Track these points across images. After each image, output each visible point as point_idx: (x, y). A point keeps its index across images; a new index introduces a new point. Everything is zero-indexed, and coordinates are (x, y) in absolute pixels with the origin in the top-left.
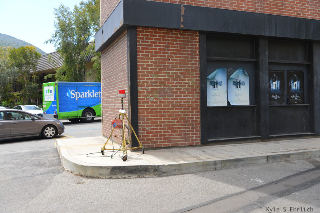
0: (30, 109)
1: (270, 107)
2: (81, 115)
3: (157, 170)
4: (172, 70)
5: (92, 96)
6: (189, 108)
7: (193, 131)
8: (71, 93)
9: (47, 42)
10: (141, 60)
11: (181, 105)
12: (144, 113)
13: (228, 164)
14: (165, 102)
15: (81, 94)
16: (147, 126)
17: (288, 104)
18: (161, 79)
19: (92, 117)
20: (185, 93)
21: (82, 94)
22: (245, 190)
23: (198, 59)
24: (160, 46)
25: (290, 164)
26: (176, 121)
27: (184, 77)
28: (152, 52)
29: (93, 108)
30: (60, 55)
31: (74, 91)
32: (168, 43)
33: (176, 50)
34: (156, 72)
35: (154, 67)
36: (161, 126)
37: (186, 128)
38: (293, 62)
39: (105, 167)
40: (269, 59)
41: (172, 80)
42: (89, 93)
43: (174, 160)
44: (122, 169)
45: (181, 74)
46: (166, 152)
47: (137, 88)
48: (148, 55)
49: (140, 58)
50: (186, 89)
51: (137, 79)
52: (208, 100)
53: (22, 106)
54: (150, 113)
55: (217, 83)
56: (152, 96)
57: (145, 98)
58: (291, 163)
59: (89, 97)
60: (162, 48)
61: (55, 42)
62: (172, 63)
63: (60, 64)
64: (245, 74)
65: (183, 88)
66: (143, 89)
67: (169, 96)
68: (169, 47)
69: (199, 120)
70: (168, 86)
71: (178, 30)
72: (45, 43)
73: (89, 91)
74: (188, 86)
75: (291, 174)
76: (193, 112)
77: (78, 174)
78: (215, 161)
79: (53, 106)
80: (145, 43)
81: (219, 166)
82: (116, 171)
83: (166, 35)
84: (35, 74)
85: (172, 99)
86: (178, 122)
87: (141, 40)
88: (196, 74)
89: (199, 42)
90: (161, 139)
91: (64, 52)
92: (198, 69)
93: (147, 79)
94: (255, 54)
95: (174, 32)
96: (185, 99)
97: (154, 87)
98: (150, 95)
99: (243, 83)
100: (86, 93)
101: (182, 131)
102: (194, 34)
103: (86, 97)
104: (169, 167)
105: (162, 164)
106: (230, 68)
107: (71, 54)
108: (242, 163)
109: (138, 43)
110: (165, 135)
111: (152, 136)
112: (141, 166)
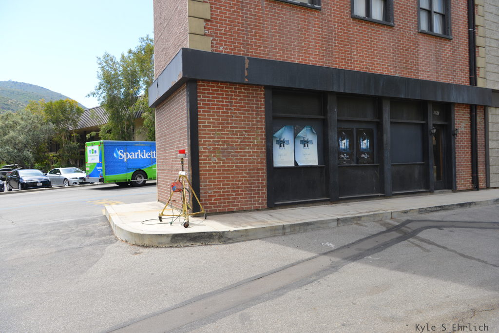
0: (70, 172)
1: (339, 167)
2: (130, 178)
3: (222, 237)
4: (236, 127)
5: (143, 156)
6: (255, 169)
7: (259, 193)
8: (120, 154)
9: (89, 96)
10: (202, 117)
11: (245, 166)
12: (206, 174)
13: (297, 228)
14: (229, 163)
15: (130, 155)
16: (210, 189)
17: (357, 164)
18: (224, 138)
19: (143, 180)
20: (250, 152)
21: (132, 154)
22: (316, 255)
23: (263, 116)
24: (223, 102)
25: (362, 227)
26: (240, 183)
27: (248, 135)
28: (214, 108)
29: (144, 170)
30: (104, 110)
31: (122, 151)
32: (231, 99)
33: (240, 106)
34: (218, 130)
35: (216, 125)
36: (224, 188)
37: (251, 190)
38: (362, 119)
39: (164, 235)
40: (338, 116)
41: (236, 138)
42: (140, 154)
43: (240, 225)
44: (184, 237)
45: (246, 132)
46: (231, 217)
47: (198, 148)
48: (210, 112)
49: (201, 115)
50: (251, 149)
51: (198, 137)
52: (274, 160)
53: (60, 169)
54: (213, 174)
55: (283, 142)
56: (214, 156)
57: (206, 159)
58: (362, 225)
59: (140, 158)
60: (225, 103)
61: (99, 95)
62: (236, 120)
63: (105, 120)
64: (313, 133)
65: (247, 147)
66: (204, 149)
67: (232, 156)
68: (232, 102)
69: (265, 182)
70: (232, 145)
71: (242, 84)
72: (86, 96)
73: (139, 151)
74: (253, 145)
75: (363, 237)
76: (258, 173)
77: (134, 243)
78: (284, 226)
79: (98, 168)
80: (206, 99)
81: (288, 230)
82: (177, 239)
83: (229, 90)
84: (75, 132)
85: (236, 159)
86: (242, 184)
87: (201, 95)
88: (261, 132)
89: (265, 98)
90: (225, 203)
91: (110, 107)
92: (264, 127)
93: (209, 138)
94: (324, 111)
95: (238, 87)
96: (250, 159)
97: (217, 147)
98: (212, 154)
99: (311, 142)
100: (136, 153)
101: (247, 194)
102: (259, 89)
103: (136, 157)
104: (235, 233)
105: (227, 230)
106: (297, 126)
107: (117, 109)
108: (312, 226)
109: (198, 99)
110: (229, 199)
111: (215, 200)
112: (204, 233)
